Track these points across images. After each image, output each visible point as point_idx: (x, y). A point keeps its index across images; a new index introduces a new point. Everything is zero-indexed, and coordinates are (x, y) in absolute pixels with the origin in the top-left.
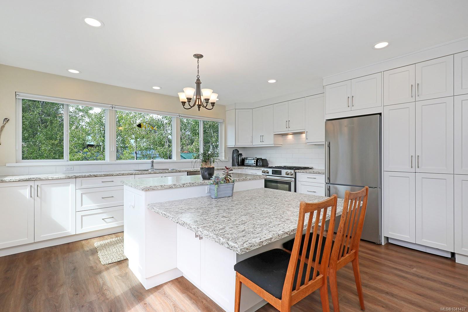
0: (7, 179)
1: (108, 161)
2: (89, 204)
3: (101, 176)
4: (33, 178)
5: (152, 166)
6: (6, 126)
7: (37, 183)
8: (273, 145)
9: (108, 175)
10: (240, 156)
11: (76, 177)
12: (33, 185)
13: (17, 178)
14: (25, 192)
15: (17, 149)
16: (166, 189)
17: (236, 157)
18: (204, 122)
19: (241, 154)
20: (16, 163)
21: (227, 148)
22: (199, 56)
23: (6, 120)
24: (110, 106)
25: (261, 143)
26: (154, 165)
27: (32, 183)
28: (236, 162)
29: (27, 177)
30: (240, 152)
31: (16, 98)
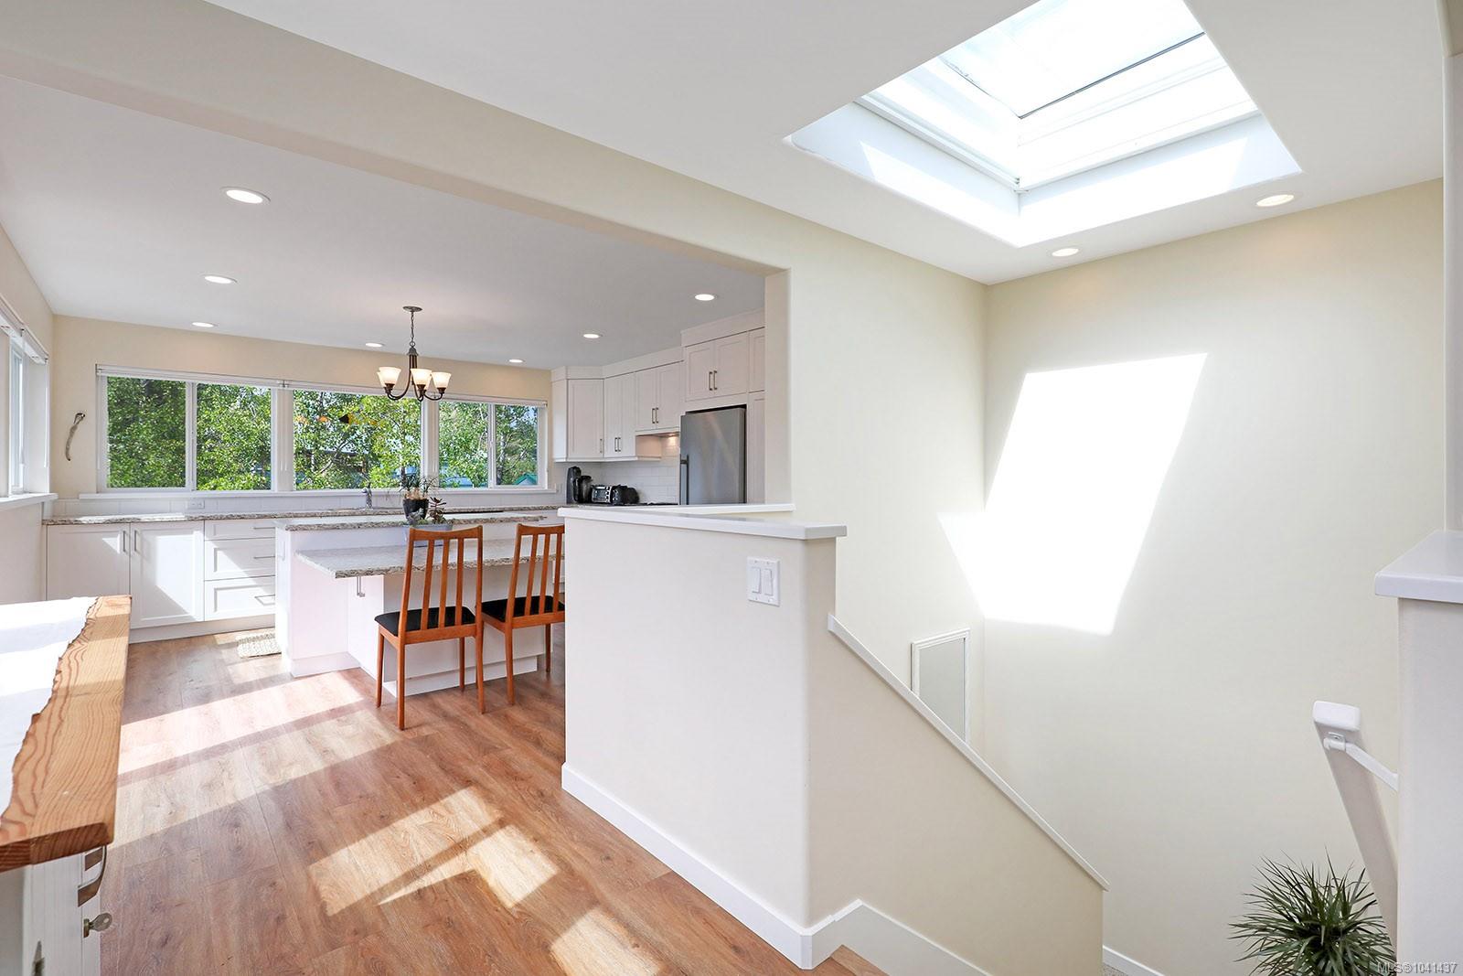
0: (84, 519)
1: (276, 491)
2: (229, 567)
3: (251, 517)
4: (128, 519)
5: (369, 501)
6: (79, 426)
7: (135, 527)
8: (636, 459)
9: (265, 517)
10: (584, 481)
11: (204, 519)
12: (127, 530)
13: (102, 519)
14: (115, 543)
15: (99, 468)
16: (327, 529)
17: (575, 485)
18: (497, 407)
19: (588, 478)
20: (97, 493)
21: (553, 465)
22: (413, 310)
23: (80, 416)
24: (278, 382)
25: (617, 454)
26: (373, 500)
27: (126, 527)
28: (575, 495)
29: (118, 517)
30: (584, 473)
31: (97, 376)
